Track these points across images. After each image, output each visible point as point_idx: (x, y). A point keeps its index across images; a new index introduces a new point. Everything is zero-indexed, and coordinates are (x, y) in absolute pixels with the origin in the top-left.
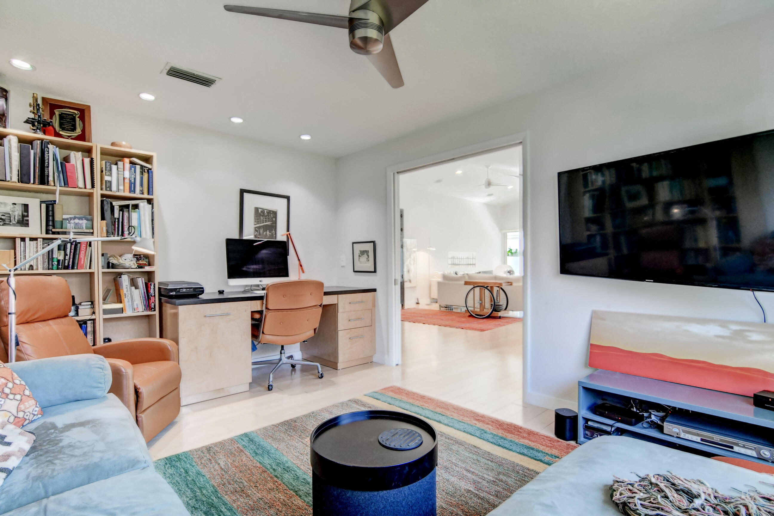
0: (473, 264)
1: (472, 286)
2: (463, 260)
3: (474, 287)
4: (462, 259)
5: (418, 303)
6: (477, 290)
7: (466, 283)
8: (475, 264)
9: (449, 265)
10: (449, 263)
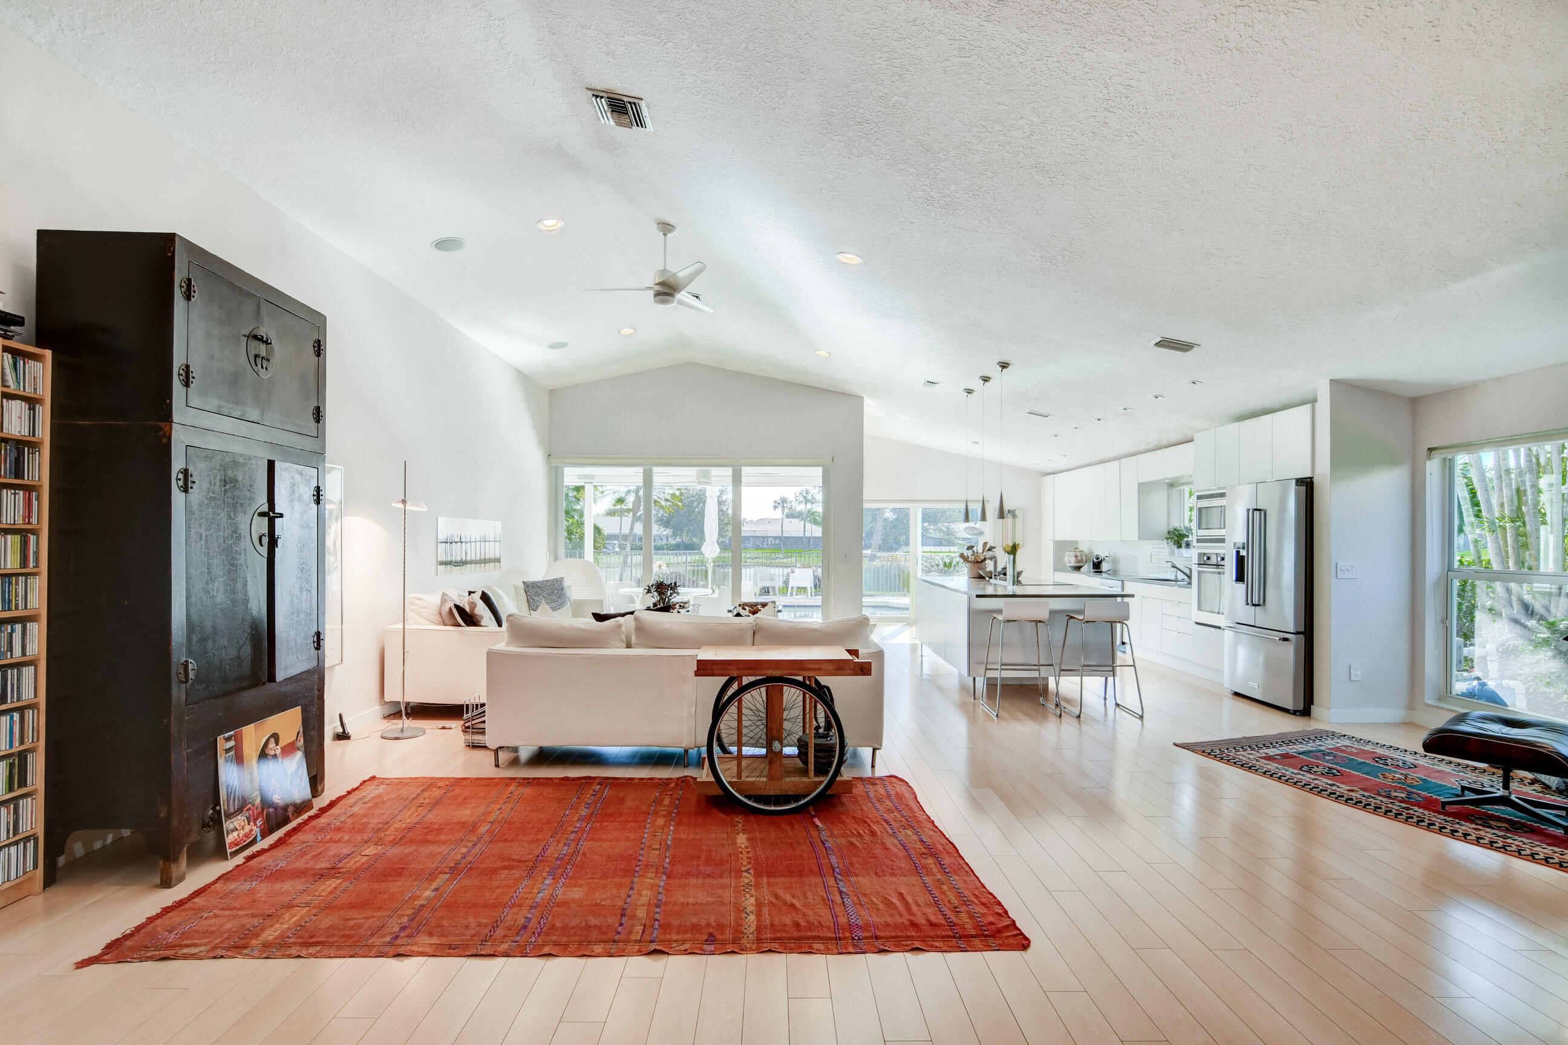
0: (495, 560)
2: (473, 545)
4: (471, 542)
5: (343, 736)
7: (705, 668)
8: (499, 560)
9: (440, 567)
10: (439, 559)
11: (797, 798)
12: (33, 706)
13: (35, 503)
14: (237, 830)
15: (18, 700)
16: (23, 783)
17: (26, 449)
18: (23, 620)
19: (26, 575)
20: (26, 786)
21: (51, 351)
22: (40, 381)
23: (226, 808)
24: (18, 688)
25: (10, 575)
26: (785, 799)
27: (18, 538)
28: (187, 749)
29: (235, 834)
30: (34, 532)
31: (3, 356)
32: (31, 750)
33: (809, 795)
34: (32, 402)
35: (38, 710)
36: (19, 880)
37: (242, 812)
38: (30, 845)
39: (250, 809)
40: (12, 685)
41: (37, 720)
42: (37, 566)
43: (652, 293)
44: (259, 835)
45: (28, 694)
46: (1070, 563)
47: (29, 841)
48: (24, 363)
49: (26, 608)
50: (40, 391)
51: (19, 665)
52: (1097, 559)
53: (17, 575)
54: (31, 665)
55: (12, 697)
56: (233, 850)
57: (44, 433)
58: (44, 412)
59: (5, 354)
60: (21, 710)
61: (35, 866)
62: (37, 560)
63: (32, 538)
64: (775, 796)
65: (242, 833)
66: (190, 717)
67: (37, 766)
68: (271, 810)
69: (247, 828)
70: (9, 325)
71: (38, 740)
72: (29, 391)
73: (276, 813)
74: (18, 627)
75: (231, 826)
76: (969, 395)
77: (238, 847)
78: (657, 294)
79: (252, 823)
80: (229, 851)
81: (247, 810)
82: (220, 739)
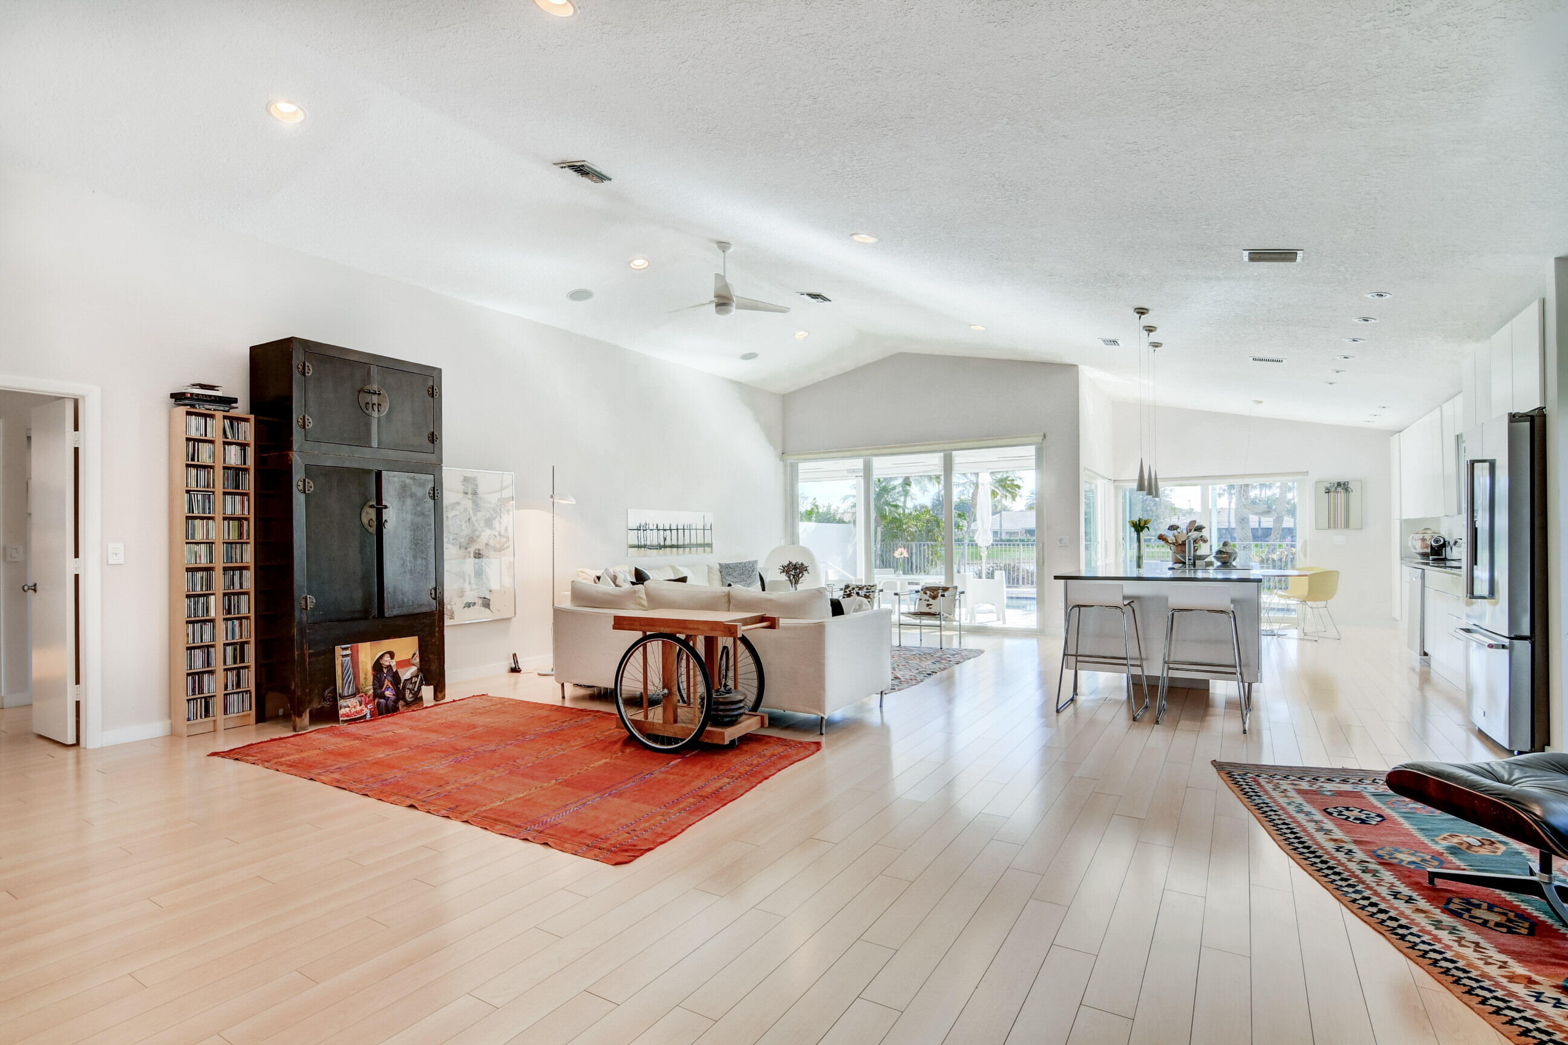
0: (704, 545)
1: (639, 635)
2: (674, 532)
3: (646, 638)
4: (671, 530)
5: (515, 670)
6: (655, 648)
7: (620, 623)
8: (710, 545)
9: (629, 549)
10: (629, 543)
11: (677, 741)
12: (247, 618)
13: (246, 503)
14: (349, 707)
15: (238, 613)
16: (242, 660)
17: (241, 472)
18: (241, 569)
19: (242, 543)
20: (244, 662)
21: (253, 416)
22: (248, 433)
23: (341, 692)
24: (238, 607)
25: (231, 543)
26: (669, 740)
27: (236, 522)
28: (309, 650)
29: (347, 709)
30: (247, 519)
31: (224, 422)
32: (247, 643)
33: (685, 739)
34: (243, 446)
35: (250, 620)
36: (239, 714)
37: (355, 697)
38: (247, 696)
39: (362, 696)
40: (234, 605)
41: (250, 626)
42: (249, 538)
43: (714, 305)
44: (368, 714)
45: (244, 611)
46: (1415, 548)
47: (247, 693)
48: (238, 424)
49: (242, 562)
50: (248, 439)
51: (239, 594)
52: (1436, 541)
53: (236, 543)
54: (246, 594)
55: (234, 611)
56: (345, 719)
57: (250, 462)
58: (250, 451)
59: (225, 421)
60: (240, 619)
61: (250, 709)
62: (248, 535)
63: (245, 523)
64: (663, 737)
65: (353, 710)
66: (311, 631)
67: (250, 651)
68: (382, 701)
69: (358, 708)
70: (230, 404)
71: (250, 637)
72: (241, 440)
73: (386, 704)
74: (237, 573)
75: (345, 704)
76: (1156, 348)
77: (349, 718)
78: (718, 305)
79: (363, 706)
80: (341, 719)
81: (360, 696)
82: (338, 648)
